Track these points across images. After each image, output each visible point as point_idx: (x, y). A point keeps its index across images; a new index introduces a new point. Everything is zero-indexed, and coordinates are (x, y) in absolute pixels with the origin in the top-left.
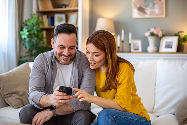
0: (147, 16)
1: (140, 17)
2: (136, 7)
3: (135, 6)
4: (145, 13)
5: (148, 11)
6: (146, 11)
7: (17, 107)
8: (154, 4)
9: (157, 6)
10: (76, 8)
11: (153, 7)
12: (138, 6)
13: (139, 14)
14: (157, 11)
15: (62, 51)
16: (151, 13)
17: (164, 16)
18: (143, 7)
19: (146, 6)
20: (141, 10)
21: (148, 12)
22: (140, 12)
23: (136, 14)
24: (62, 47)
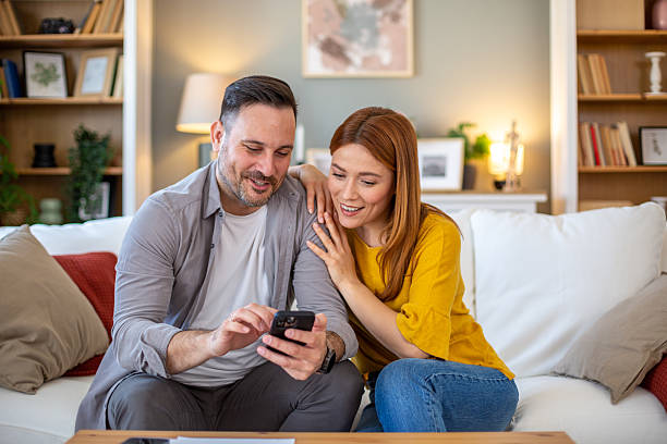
0: (351, 71)
1: (329, 72)
2: (316, 38)
3: (313, 35)
4: (347, 61)
5: (356, 53)
6: (350, 54)
7: (30, 386)
8: (376, 33)
9: (384, 39)
10: (112, 36)
11: (372, 43)
12: (322, 37)
13: (325, 64)
14: (386, 57)
15: (253, 160)
16: (366, 61)
17: (409, 72)
18: (340, 40)
19: (350, 38)
20: (333, 49)
21: (357, 59)
22: (329, 59)
23: (314, 63)
24: (254, 146)
